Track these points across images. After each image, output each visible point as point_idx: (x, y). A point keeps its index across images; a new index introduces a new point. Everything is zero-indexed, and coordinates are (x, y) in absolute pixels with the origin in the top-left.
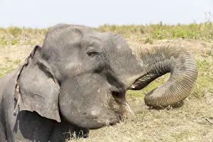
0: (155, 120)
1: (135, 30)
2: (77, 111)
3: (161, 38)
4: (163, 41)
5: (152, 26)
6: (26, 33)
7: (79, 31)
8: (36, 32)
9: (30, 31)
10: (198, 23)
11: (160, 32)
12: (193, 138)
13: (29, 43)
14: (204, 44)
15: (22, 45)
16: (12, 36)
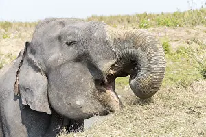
0: (144, 111)
1: (122, 20)
2: (63, 101)
3: (146, 27)
4: (149, 29)
5: (138, 16)
6: (17, 26)
7: (62, 23)
8: (26, 25)
9: (20, 24)
10: (182, 11)
11: (146, 21)
12: (182, 129)
13: (20, 36)
14: (188, 31)
15: (13, 38)
16: (3, 30)
